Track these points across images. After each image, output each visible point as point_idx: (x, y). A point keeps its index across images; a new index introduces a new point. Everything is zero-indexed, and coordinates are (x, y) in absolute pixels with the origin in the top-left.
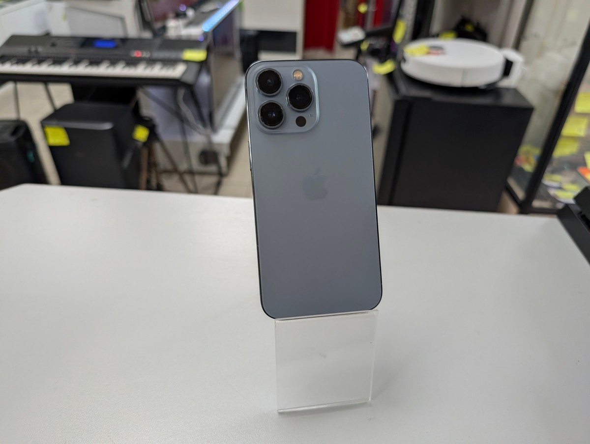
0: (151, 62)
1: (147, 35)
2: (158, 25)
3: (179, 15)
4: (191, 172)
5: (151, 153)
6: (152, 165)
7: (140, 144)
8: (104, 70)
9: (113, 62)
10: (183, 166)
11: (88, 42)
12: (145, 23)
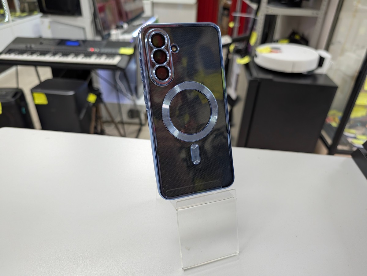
0: (100, 55)
1: (98, 38)
2: (105, 33)
3: (118, 27)
4: (122, 123)
5: (97, 111)
6: (98, 117)
7: (91, 105)
8: (70, 59)
9: (77, 55)
10: (118, 119)
11: (62, 42)
12: (98, 32)
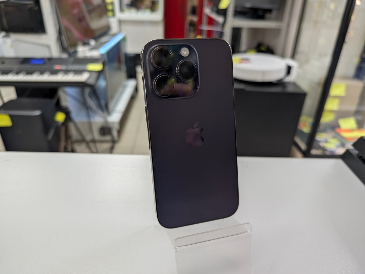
0: (66, 72)
1: (65, 56)
2: (71, 50)
3: (85, 44)
4: (94, 141)
5: (67, 130)
6: (68, 137)
7: (60, 124)
8: (36, 78)
9: (42, 73)
10: (88, 138)
11: (26, 61)
12: (64, 49)
